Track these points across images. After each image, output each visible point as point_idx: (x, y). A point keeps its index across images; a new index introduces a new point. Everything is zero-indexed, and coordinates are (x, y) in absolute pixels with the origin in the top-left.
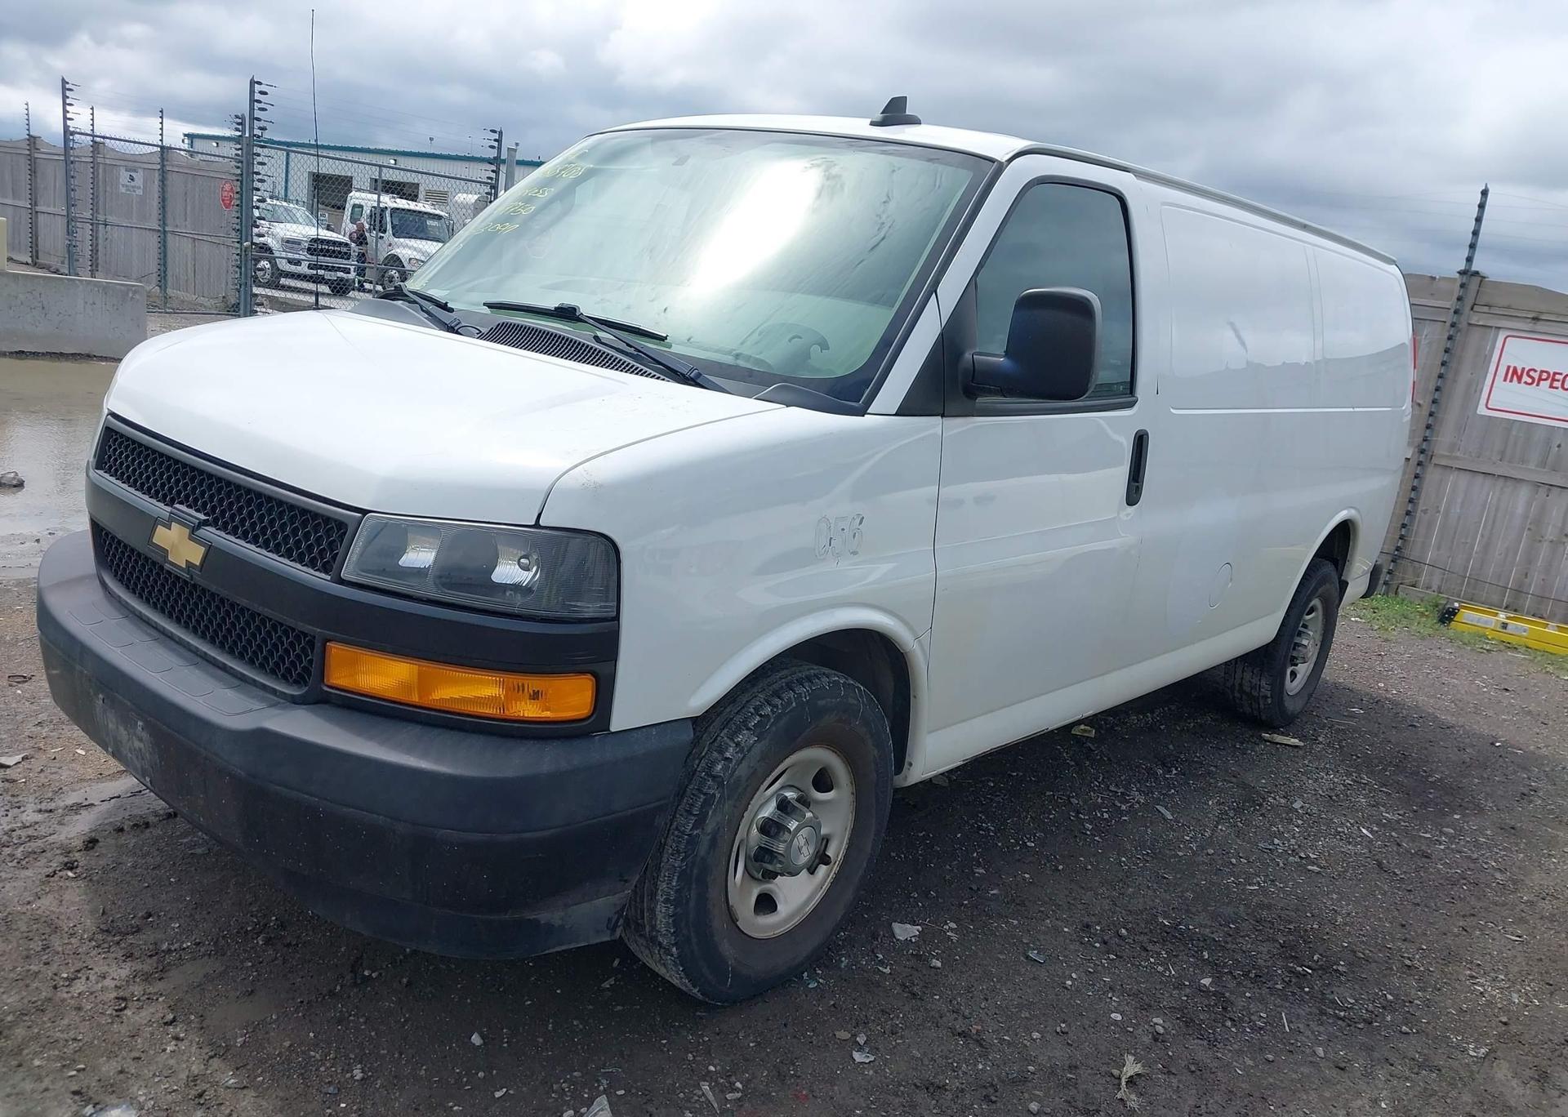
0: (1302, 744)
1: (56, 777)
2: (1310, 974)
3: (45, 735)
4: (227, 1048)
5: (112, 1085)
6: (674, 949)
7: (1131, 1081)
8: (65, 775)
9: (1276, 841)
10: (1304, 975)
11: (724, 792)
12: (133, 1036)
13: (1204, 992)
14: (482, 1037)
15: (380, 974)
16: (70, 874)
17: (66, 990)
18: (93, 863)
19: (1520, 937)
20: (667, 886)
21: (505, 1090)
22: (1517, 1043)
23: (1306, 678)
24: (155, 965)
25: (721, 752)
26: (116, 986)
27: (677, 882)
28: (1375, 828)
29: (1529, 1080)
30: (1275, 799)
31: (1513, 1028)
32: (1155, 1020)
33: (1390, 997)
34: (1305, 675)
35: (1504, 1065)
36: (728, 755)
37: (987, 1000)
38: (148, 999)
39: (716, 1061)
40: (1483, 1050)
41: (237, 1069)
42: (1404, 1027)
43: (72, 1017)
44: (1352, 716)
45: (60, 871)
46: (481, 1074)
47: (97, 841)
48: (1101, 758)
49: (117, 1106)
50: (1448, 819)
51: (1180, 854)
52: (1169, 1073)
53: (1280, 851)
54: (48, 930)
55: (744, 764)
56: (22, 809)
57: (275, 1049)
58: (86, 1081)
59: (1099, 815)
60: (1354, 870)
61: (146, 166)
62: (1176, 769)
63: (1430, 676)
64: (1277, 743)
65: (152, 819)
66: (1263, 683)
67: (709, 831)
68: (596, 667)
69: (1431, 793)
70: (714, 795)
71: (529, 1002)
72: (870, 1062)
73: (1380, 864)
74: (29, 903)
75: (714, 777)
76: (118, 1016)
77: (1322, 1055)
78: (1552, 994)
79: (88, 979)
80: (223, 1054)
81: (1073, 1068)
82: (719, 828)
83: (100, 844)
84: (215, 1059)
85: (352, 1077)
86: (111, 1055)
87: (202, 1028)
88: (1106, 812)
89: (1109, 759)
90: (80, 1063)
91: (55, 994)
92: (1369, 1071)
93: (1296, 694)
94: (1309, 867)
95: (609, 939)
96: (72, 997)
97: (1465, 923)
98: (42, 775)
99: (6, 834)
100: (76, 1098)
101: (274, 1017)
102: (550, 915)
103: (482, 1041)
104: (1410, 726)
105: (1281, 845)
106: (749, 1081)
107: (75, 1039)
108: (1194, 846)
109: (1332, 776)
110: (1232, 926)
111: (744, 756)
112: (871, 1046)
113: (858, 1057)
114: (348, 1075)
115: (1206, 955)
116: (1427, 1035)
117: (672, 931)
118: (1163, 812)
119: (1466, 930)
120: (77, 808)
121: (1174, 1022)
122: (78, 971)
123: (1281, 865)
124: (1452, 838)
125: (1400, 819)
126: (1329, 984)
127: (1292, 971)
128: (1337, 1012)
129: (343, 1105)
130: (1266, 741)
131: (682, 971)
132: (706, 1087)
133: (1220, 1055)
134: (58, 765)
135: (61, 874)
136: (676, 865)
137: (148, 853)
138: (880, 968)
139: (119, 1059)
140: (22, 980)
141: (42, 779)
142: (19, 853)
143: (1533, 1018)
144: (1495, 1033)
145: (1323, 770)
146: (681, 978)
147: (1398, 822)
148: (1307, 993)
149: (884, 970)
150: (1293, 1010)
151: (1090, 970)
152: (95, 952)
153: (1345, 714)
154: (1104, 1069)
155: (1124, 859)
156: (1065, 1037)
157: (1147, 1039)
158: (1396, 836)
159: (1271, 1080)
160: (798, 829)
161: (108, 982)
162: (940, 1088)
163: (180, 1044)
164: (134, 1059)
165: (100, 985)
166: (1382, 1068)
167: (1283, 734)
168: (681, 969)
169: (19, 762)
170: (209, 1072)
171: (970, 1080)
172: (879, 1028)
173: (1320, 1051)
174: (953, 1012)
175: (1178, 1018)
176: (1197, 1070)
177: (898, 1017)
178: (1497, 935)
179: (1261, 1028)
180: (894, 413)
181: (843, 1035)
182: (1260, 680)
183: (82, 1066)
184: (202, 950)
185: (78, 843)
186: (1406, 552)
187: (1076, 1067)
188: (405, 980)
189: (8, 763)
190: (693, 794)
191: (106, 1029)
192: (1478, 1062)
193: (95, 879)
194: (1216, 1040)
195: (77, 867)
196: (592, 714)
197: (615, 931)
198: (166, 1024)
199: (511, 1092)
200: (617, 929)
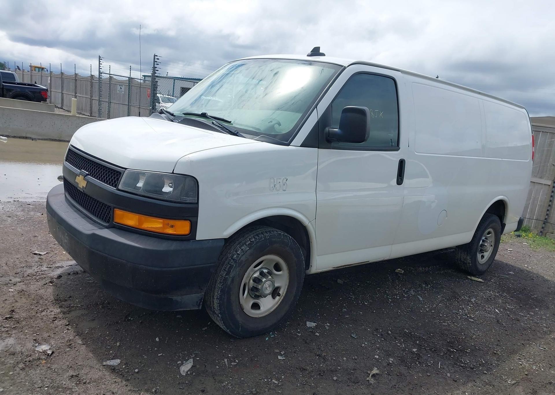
0: (483, 281)
1: (55, 259)
2: (455, 352)
3: (55, 247)
4: (82, 334)
5: (45, 339)
6: (220, 315)
7: (374, 376)
8: (58, 258)
9: (460, 311)
10: (453, 352)
11: (236, 264)
12: (56, 328)
13: (412, 353)
14: (160, 339)
15: (134, 319)
16: (51, 284)
17: (39, 314)
18: (58, 282)
19: (544, 349)
20: (217, 294)
21: (162, 354)
22: (529, 381)
23: (488, 258)
24: (68, 310)
25: (236, 252)
26: (55, 314)
27: (220, 292)
28: (502, 310)
29: (528, 393)
30: (465, 297)
31: (529, 377)
32: (390, 359)
33: (483, 362)
34: (488, 257)
35: (521, 387)
36: (238, 253)
37: (332, 347)
38: (63, 318)
39: (232, 354)
40: (513, 382)
41: (83, 339)
42: (485, 371)
43: (40, 321)
44: (509, 274)
45: (48, 283)
46: (156, 349)
47: (62, 276)
48: (403, 279)
49: (45, 345)
50: (533, 310)
51: (421, 311)
52: (389, 375)
53: (460, 314)
54: (40, 298)
55: (244, 256)
56: (42, 266)
57: (96, 335)
58: (38, 338)
59: (396, 297)
60: (487, 321)
61: (125, 84)
62: (430, 285)
63: (548, 264)
64: (473, 280)
65: (79, 272)
66: (468, 258)
67: (231, 276)
68: (190, 218)
69: (530, 301)
70: (233, 265)
71: (177, 331)
72: (283, 359)
73: (498, 321)
74: (36, 291)
75: (234, 259)
76: (53, 322)
77: (449, 376)
78: (550, 368)
79: (47, 312)
80: (80, 335)
81: (354, 369)
82: (234, 276)
83: (62, 277)
84: (77, 336)
85: (116, 345)
86: (47, 332)
87: (76, 327)
88: (399, 297)
89: (405, 280)
90: (38, 333)
91: (36, 315)
92: (466, 383)
93: (484, 263)
94: (470, 320)
95: (197, 309)
96: (41, 316)
97: (524, 342)
98: (51, 258)
99: (36, 272)
100: (34, 341)
101: (98, 327)
102: (176, 298)
103: (159, 340)
104: (532, 279)
105: (461, 312)
106: (241, 360)
107: (38, 327)
108: (427, 309)
109: (491, 292)
110: (431, 334)
111: (244, 254)
112: (285, 355)
113: (280, 357)
114: (115, 344)
115: (418, 342)
116: (494, 375)
117: (219, 308)
118: (419, 298)
119: (523, 345)
120: (58, 267)
121: (398, 361)
122: (45, 309)
123: (459, 318)
124: (531, 316)
125: (513, 308)
126: (462, 355)
127: (449, 350)
128: (461, 364)
129: (111, 352)
130: (469, 279)
131: (223, 323)
132: (226, 360)
133: (410, 372)
134: (56, 256)
135: (48, 284)
136: (220, 287)
137: (76, 281)
138: (298, 334)
139: (49, 333)
140: (28, 310)
141: (51, 259)
142: (37, 278)
143: (539, 374)
144: (521, 377)
145: (488, 290)
146: (223, 326)
147: (512, 309)
148: (452, 357)
149: (299, 335)
150: (444, 362)
151: (373, 342)
152: (51, 305)
153: (506, 273)
154: (365, 371)
155: (399, 311)
156: (355, 360)
157: (385, 364)
158: (509, 313)
159: (426, 381)
160: (266, 281)
161: (53, 313)
162: (305, 370)
163: (68, 331)
164: (54, 333)
165: (50, 313)
166: (472, 383)
167: (477, 278)
168: (222, 322)
169: (45, 254)
170: (74, 339)
171: (316, 369)
172: (290, 350)
173: (449, 375)
174: (318, 349)
175: (399, 359)
176: (400, 375)
177: (298, 348)
178: (535, 347)
179: (429, 366)
180: (300, 146)
181: (277, 351)
182: (467, 257)
183: (38, 334)
184: (83, 307)
185: (56, 277)
186: (549, 220)
187: (356, 369)
188: (140, 321)
189: (41, 254)
190: (227, 265)
191: (48, 325)
192: (510, 385)
193: (58, 286)
194: (411, 367)
195: (53, 283)
196: (190, 233)
197: (199, 306)
198: (66, 325)
199: (164, 355)
200: (200, 306)
